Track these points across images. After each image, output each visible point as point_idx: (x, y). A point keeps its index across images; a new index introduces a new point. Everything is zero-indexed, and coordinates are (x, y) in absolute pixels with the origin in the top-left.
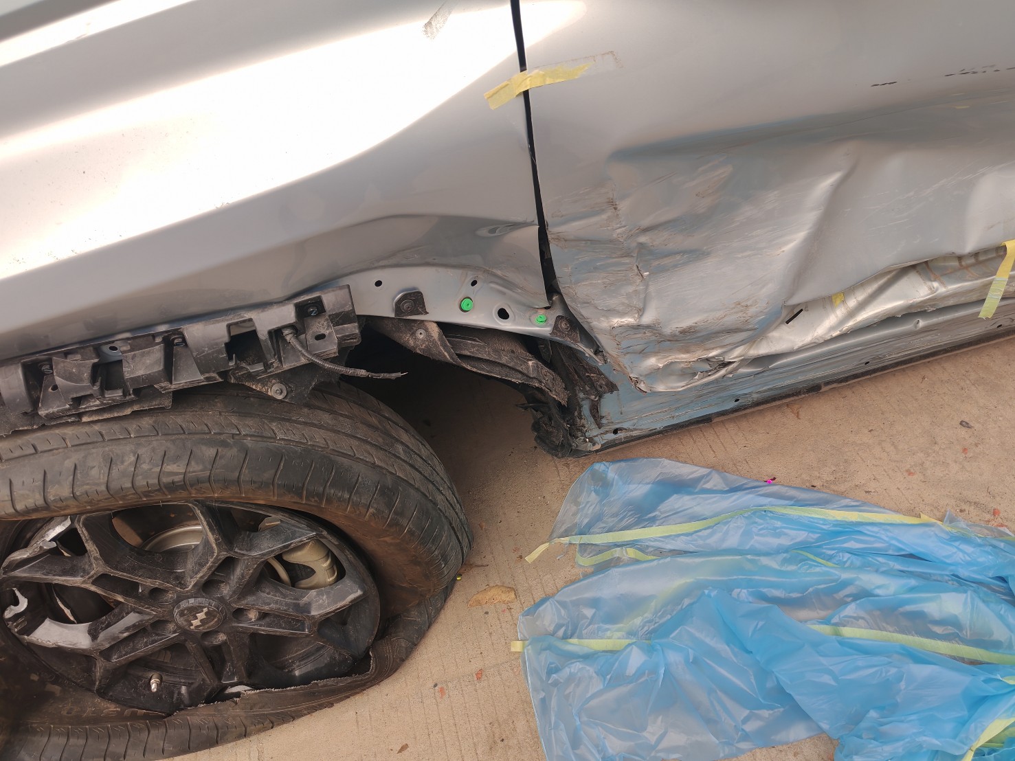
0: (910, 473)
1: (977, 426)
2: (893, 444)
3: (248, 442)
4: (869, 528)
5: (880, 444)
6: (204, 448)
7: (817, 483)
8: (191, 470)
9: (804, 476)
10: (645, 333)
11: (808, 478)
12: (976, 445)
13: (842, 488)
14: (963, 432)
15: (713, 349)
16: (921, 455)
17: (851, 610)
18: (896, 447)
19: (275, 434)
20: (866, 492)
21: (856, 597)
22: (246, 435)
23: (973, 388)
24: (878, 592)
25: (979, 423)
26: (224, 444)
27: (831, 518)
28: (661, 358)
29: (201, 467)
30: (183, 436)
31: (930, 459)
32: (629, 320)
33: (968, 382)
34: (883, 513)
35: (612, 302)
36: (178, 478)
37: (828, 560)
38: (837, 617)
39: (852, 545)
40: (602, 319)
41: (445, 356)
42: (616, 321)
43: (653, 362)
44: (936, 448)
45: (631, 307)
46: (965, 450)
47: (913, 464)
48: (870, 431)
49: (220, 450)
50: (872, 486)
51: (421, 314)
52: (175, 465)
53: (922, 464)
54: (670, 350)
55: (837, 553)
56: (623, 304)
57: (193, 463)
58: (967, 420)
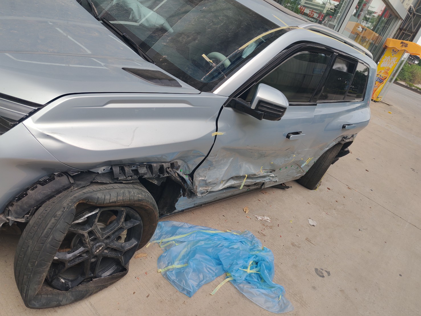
1: (226, 216)
2: (213, 219)
4: (219, 234)
5: (211, 219)
10: (204, 182)
12: (227, 220)
14: (224, 217)
16: (219, 221)
23: (223, 209)
27: (211, 232)
32: (203, 178)
34: (219, 231)
39: (217, 237)
40: (199, 177)
42: (201, 178)
43: (201, 189)
44: (221, 220)
45: (205, 175)
46: (225, 221)
47: (218, 223)
48: (208, 217)
54: (204, 186)
56: (203, 175)
58: (224, 215)
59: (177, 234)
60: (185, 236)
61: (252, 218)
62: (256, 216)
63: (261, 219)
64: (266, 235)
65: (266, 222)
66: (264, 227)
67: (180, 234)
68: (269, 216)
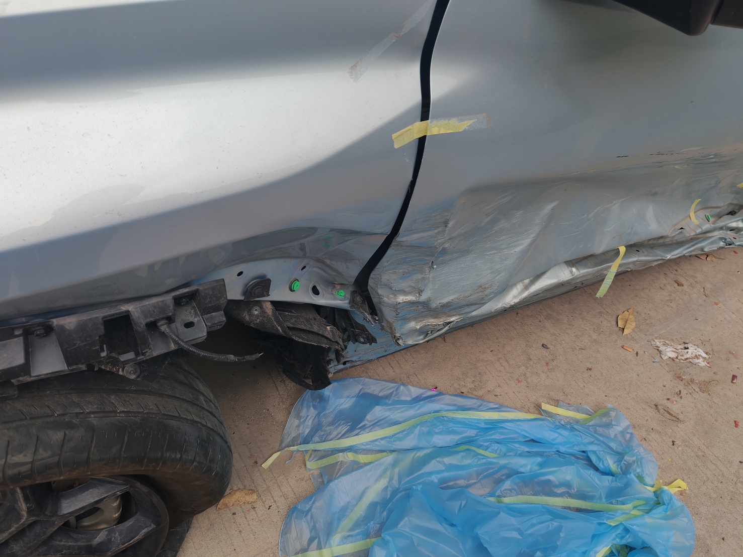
0: (519, 382)
1: (551, 347)
2: (506, 360)
3: (93, 420)
4: (508, 424)
5: (498, 361)
6: (50, 432)
7: (464, 390)
8: (39, 458)
9: (455, 385)
10: (418, 306)
11: (458, 387)
12: (553, 360)
13: (480, 393)
14: (544, 351)
15: (454, 315)
16: (523, 368)
17: (507, 484)
18: (508, 363)
19: (116, 407)
20: (496, 396)
21: (509, 476)
22: (90, 413)
23: (546, 321)
24: (522, 470)
25: (552, 345)
26: (71, 426)
27: (482, 418)
28: (419, 322)
29: (49, 453)
30: (25, 423)
31: (529, 370)
32: (410, 298)
33: (542, 317)
34: (513, 412)
35: (404, 285)
36: (24, 469)
37: (486, 450)
38: (499, 491)
39: (497, 437)
40: (391, 296)
41: (278, 330)
42: (401, 299)
43: (412, 325)
44: (531, 363)
45: (415, 288)
46: (547, 364)
47: (519, 374)
48: (492, 351)
49: (67, 432)
50: (498, 391)
51: (264, 296)
52: (21, 456)
53: (525, 375)
54: (426, 317)
55: (491, 444)
56: (411, 286)
57: (41, 450)
58: (545, 343)
59: (364, 425)
60: (392, 433)
61: (641, 353)
62: (658, 343)
63: (673, 355)
64: (681, 417)
65: (689, 365)
66: (680, 386)
67: (378, 424)
68: (703, 344)
